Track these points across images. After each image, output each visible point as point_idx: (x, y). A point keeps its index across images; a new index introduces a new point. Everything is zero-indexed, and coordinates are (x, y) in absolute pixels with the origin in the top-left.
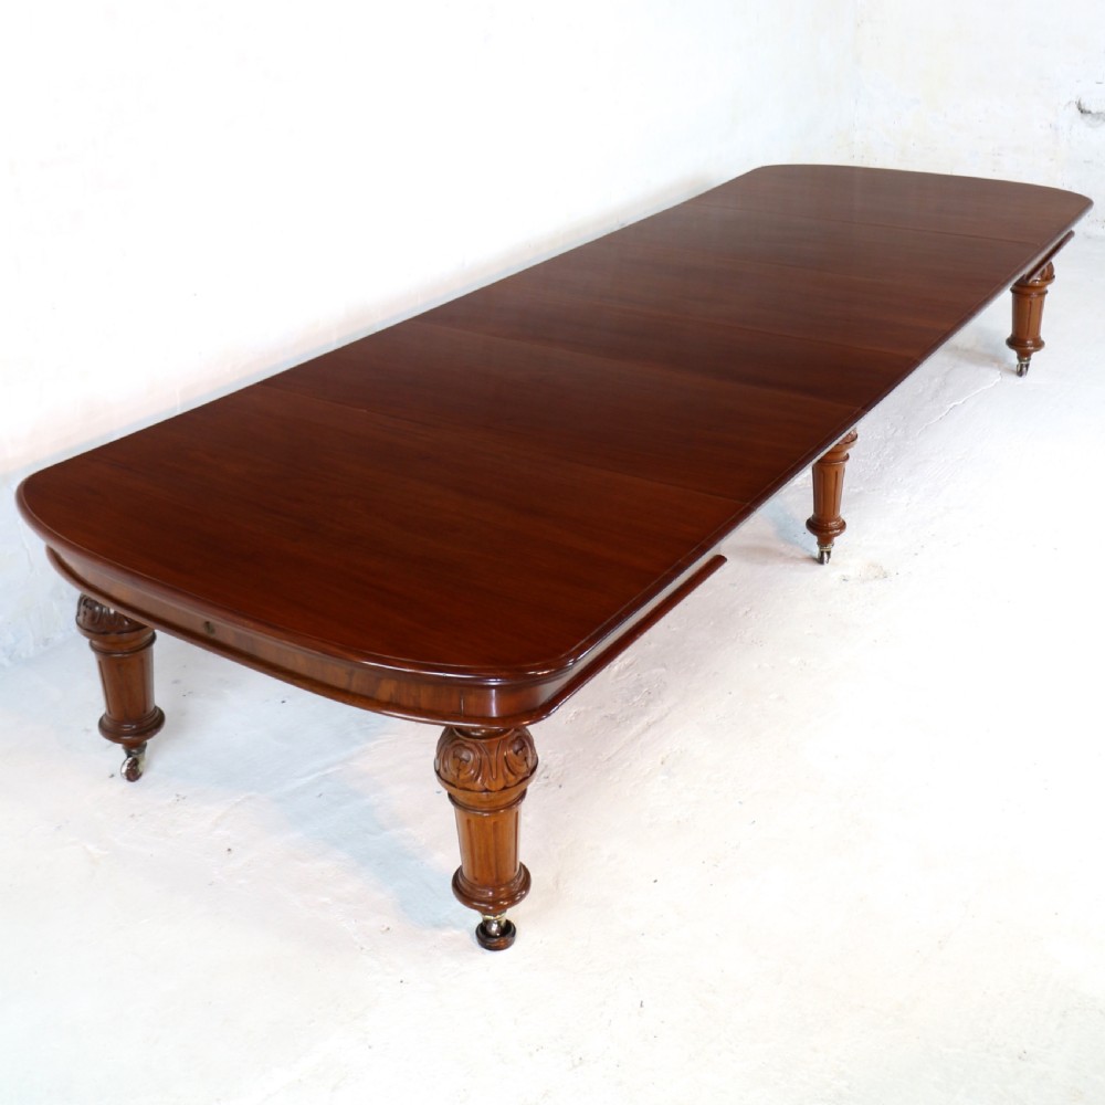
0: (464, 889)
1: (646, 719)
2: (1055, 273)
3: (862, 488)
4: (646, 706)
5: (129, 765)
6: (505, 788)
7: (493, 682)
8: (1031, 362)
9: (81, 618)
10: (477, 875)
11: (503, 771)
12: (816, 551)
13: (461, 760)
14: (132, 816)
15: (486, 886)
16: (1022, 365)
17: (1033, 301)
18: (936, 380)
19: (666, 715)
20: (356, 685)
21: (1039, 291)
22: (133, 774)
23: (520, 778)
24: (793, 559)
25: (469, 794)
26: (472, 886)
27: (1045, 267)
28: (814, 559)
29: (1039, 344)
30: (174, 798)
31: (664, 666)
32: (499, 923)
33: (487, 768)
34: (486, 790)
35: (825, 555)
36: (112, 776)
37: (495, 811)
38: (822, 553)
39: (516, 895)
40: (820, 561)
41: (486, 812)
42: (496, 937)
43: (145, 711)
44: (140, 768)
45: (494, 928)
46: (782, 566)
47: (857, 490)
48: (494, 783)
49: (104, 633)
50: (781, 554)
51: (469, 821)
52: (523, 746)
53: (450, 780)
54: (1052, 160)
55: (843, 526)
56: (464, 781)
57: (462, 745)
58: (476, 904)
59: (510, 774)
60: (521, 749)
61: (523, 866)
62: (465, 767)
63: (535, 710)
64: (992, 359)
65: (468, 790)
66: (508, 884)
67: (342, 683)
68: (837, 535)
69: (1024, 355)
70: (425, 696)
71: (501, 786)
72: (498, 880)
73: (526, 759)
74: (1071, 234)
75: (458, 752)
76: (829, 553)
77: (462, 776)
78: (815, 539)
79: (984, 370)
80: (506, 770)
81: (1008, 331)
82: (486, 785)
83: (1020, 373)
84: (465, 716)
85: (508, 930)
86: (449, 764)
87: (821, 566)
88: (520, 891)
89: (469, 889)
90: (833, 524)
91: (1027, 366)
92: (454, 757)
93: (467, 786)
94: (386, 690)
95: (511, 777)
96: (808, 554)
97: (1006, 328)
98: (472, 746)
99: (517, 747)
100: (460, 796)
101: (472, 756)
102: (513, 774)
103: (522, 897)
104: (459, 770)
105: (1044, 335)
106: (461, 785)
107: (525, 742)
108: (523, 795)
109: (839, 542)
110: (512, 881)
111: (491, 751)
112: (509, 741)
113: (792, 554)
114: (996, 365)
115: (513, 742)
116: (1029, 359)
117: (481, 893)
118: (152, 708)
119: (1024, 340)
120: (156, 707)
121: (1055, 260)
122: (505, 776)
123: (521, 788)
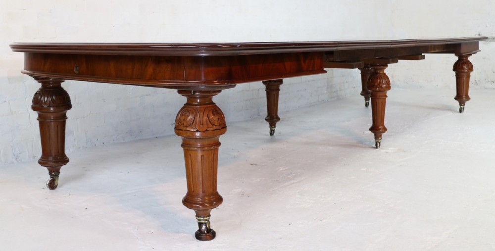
8: (465, 106)
12: (374, 142)
13: (187, 115)
16: (461, 108)
26: (191, 196)
30: (68, 195)
33: (198, 119)
35: (378, 144)
40: (376, 147)
44: (56, 183)
57: (187, 109)
60: (217, 114)
62: (187, 119)
65: (189, 131)
69: (462, 103)
71: (205, 130)
73: (219, 119)
75: (184, 113)
76: (380, 143)
77: (185, 124)
80: (208, 121)
82: (197, 128)
83: (461, 111)
84: (186, 80)
87: (377, 150)
89: (190, 199)
92: (182, 115)
96: (371, 144)
98: (192, 109)
100: (185, 134)
101: (191, 114)
106: (185, 129)
111: (200, 111)
116: (464, 105)
119: (462, 96)
122: (207, 124)
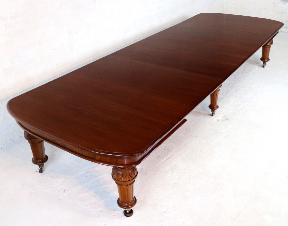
0: (120, 203)
1: (167, 157)
2: (273, 42)
3: (223, 96)
4: (167, 153)
5: (40, 169)
6: (129, 181)
7: (125, 157)
9: (25, 135)
10: (123, 200)
11: (128, 176)
12: (211, 113)
13: (118, 174)
14: (41, 182)
15: (125, 203)
16: (264, 65)
17: (267, 49)
18: (242, 68)
19: (172, 156)
20: (90, 156)
21: (269, 46)
22: (41, 171)
23: (133, 178)
24: (205, 115)
25: (120, 182)
26: (122, 203)
27: (271, 41)
28: (210, 115)
29: (268, 60)
30: (51, 177)
31: (172, 143)
32: (129, 211)
33: (124, 176)
34: (124, 181)
36: (36, 172)
37: (127, 186)
38: (212, 113)
39: (133, 204)
40: (212, 115)
41: (124, 186)
42: (128, 214)
43: (43, 157)
44: (43, 170)
45: (128, 212)
46: (202, 116)
47: (222, 97)
48: (126, 179)
49: (31, 139)
50: (202, 113)
51: (120, 188)
52: (134, 170)
53: (115, 178)
54: (273, 12)
55: (218, 107)
56: (119, 179)
57: (118, 170)
58: (123, 207)
59: (130, 177)
60: (133, 171)
61: (134, 197)
62: (119, 175)
63: (136, 162)
64: (257, 63)
65: (120, 181)
66: (130, 202)
67: (87, 155)
68: (216, 109)
69: (264, 62)
70: (108, 159)
71: (128, 180)
72: (128, 201)
73: (134, 173)
74: (278, 32)
75: (117, 172)
77: (118, 178)
78: (211, 110)
79: (254, 66)
80: (129, 176)
81: (261, 56)
82: (124, 180)
83: (263, 67)
84: (118, 164)
85: (131, 212)
86: (115, 175)
87: (212, 117)
88: (134, 203)
89: (121, 203)
90: (215, 107)
91: (265, 65)
92: (116, 173)
93: (119, 180)
94: (98, 157)
95: (130, 178)
96: (209, 113)
97: (260, 56)
98: (121, 171)
99: (132, 170)
100: (118, 182)
101: (120, 173)
102: (131, 177)
103: (134, 205)
104: (117, 176)
105: (270, 57)
106: (118, 180)
107: (134, 169)
108: (134, 181)
109: (217, 111)
110: (132, 201)
111: (125, 172)
112: (130, 169)
113: (205, 113)
114: (257, 64)
115: (131, 169)
116: (266, 63)
117: (124, 204)
118: (45, 155)
119: (265, 59)
120: (46, 155)
121: (274, 39)
122: (129, 178)
123: (133, 180)
